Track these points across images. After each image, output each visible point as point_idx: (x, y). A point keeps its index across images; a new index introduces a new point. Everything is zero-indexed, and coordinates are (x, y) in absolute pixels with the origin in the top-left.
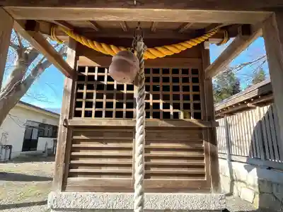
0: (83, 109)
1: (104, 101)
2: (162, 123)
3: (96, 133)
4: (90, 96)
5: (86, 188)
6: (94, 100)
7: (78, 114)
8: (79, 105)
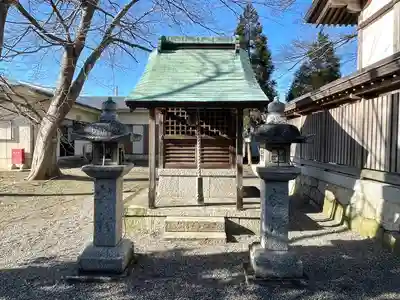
0: (170, 130)
1: (180, 125)
2: (210, 137)
3: (177, 143)
4: (173, 123)
5: (174, 167)
6: (175, 125)
7: (168, 133)
8: (168, 128)
